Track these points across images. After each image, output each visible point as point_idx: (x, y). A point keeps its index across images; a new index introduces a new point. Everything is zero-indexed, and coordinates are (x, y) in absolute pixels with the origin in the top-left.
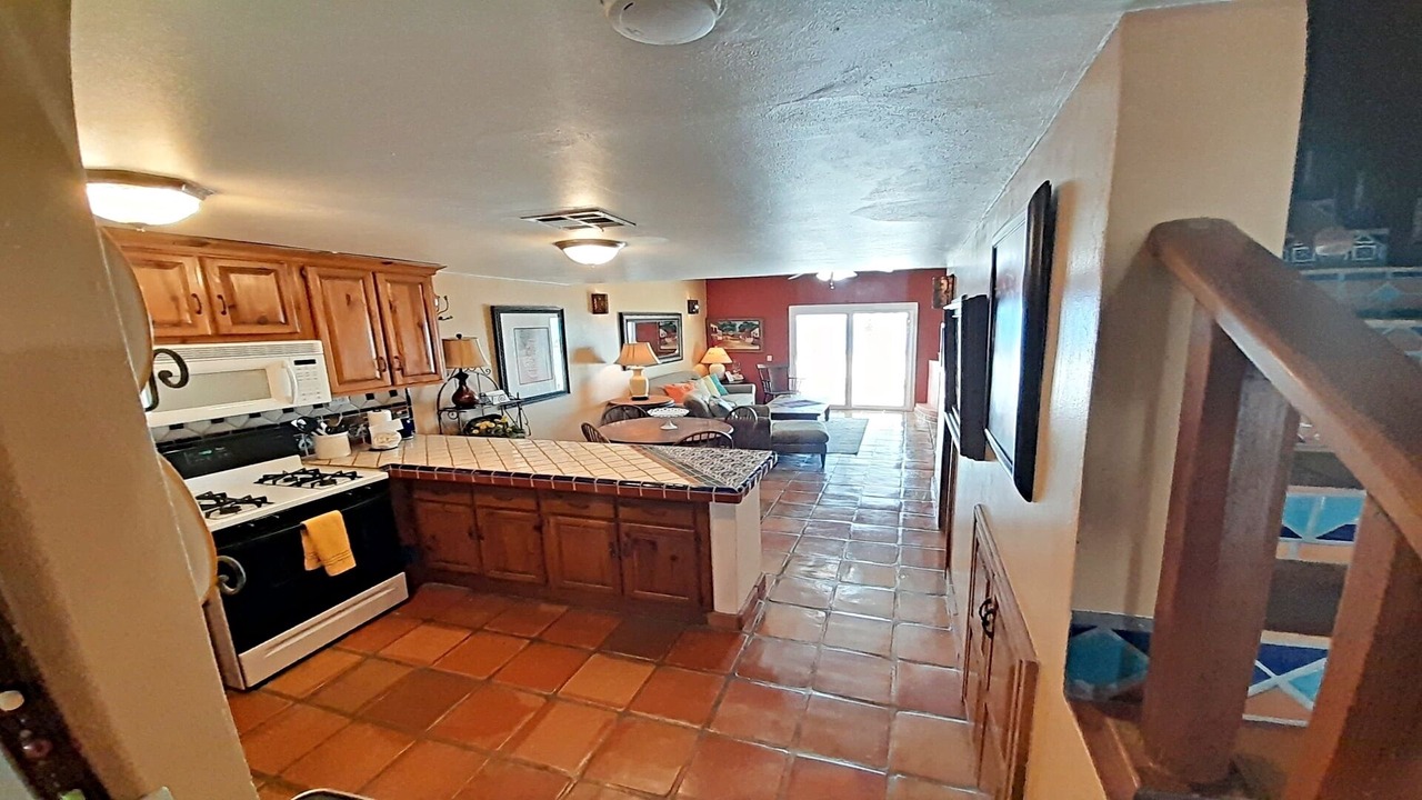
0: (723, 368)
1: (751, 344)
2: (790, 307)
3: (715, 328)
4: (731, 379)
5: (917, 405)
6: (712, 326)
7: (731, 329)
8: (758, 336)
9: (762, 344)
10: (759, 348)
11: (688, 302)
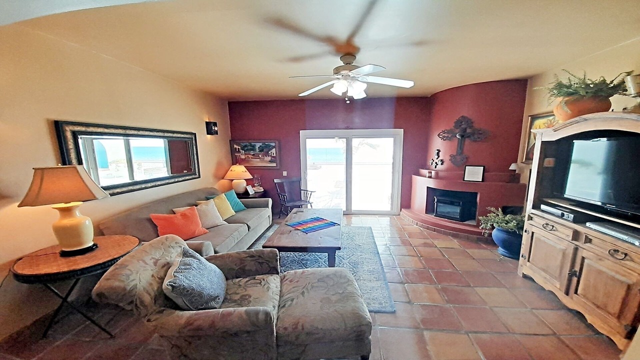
0: (245, 183)
1: (270, 161)
2: (300, 131)
3: (239, 148)
4: (252, 192)
5: (402, 209)
6: (235, 146)
7: (251, 150)
8: (275, 155)
9: (278, 162)
10: (275, 165)
11: (207, 123)
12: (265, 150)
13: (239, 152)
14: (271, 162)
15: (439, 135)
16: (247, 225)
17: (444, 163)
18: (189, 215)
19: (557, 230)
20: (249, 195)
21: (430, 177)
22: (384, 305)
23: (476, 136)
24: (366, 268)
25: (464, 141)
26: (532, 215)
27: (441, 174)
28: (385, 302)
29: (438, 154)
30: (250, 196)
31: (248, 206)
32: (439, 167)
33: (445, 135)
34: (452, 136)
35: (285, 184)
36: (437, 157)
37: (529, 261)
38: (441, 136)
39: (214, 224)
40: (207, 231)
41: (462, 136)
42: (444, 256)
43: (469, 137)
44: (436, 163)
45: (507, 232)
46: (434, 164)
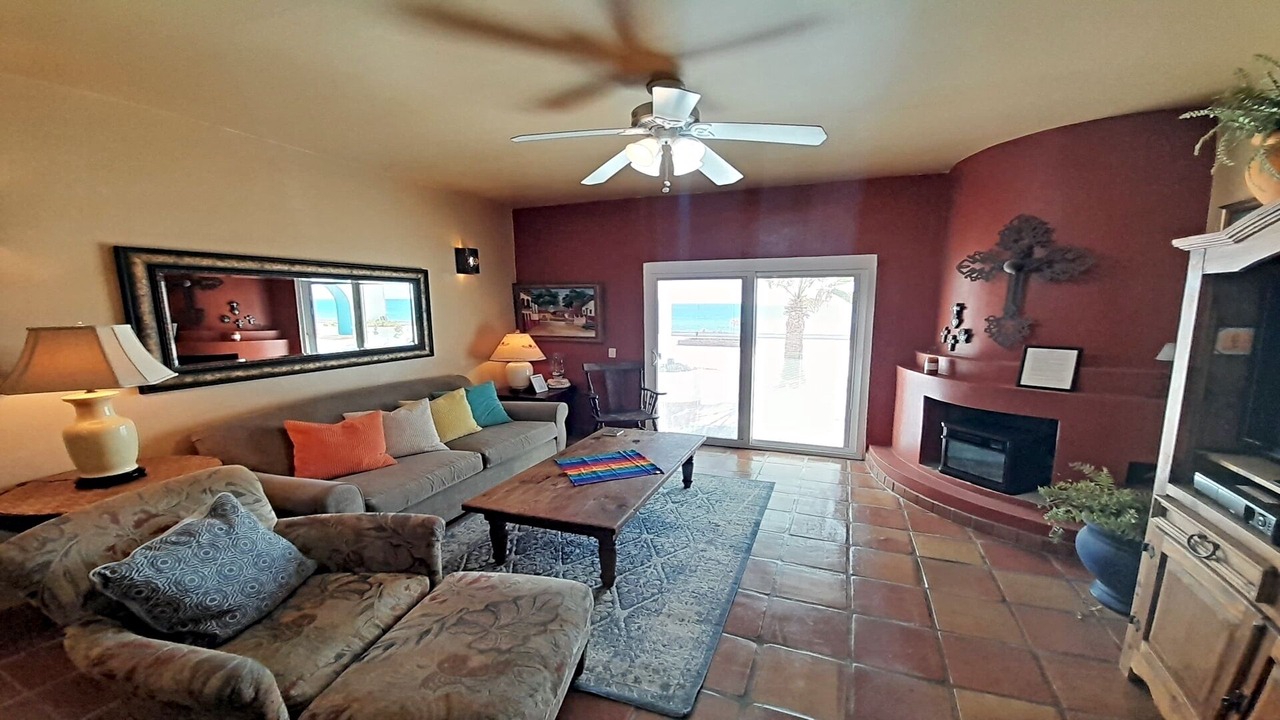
0: (528, 369)
1: (583, 327)
2: (645, 265)
3: (528, 300)
4: (542, 388)
5: (870, 447)
6: (523, 296)
7: (550, 303)
8: (593, 314)
9: (599, 328)
10: (594, 335)
11: (457, 251)
12: (575, 303)
13: (528, 307)
14: (586, 327)
15: (960, 267)
16: (483, 455)
17: (975, 340)
18: (360, 426)
19: (1224, 561)
20: (535, 393)
21: (934, 373)
22: (671, 692)
23: (1057, 267)
24: (691, 587)
25: (1026, 281)
26: (1165, 503)
27: (963, 367)
28: (678, 684)
29: (959, 315)
30: (537, 396)
31: (515, 416)
32: (963, 348)
33: (977, 266)
34: (992, 269)
35: (608, 374)
36: (955, 322)
37: (1146, 638)
38: (965, 270)
39: (416, 450)
40: (395, 461)
41: (1018, 268)
42: (920, 581)
43: (1038, 270)
44: (955, 337)
45: (1111, 537)
46: (950, 341)
